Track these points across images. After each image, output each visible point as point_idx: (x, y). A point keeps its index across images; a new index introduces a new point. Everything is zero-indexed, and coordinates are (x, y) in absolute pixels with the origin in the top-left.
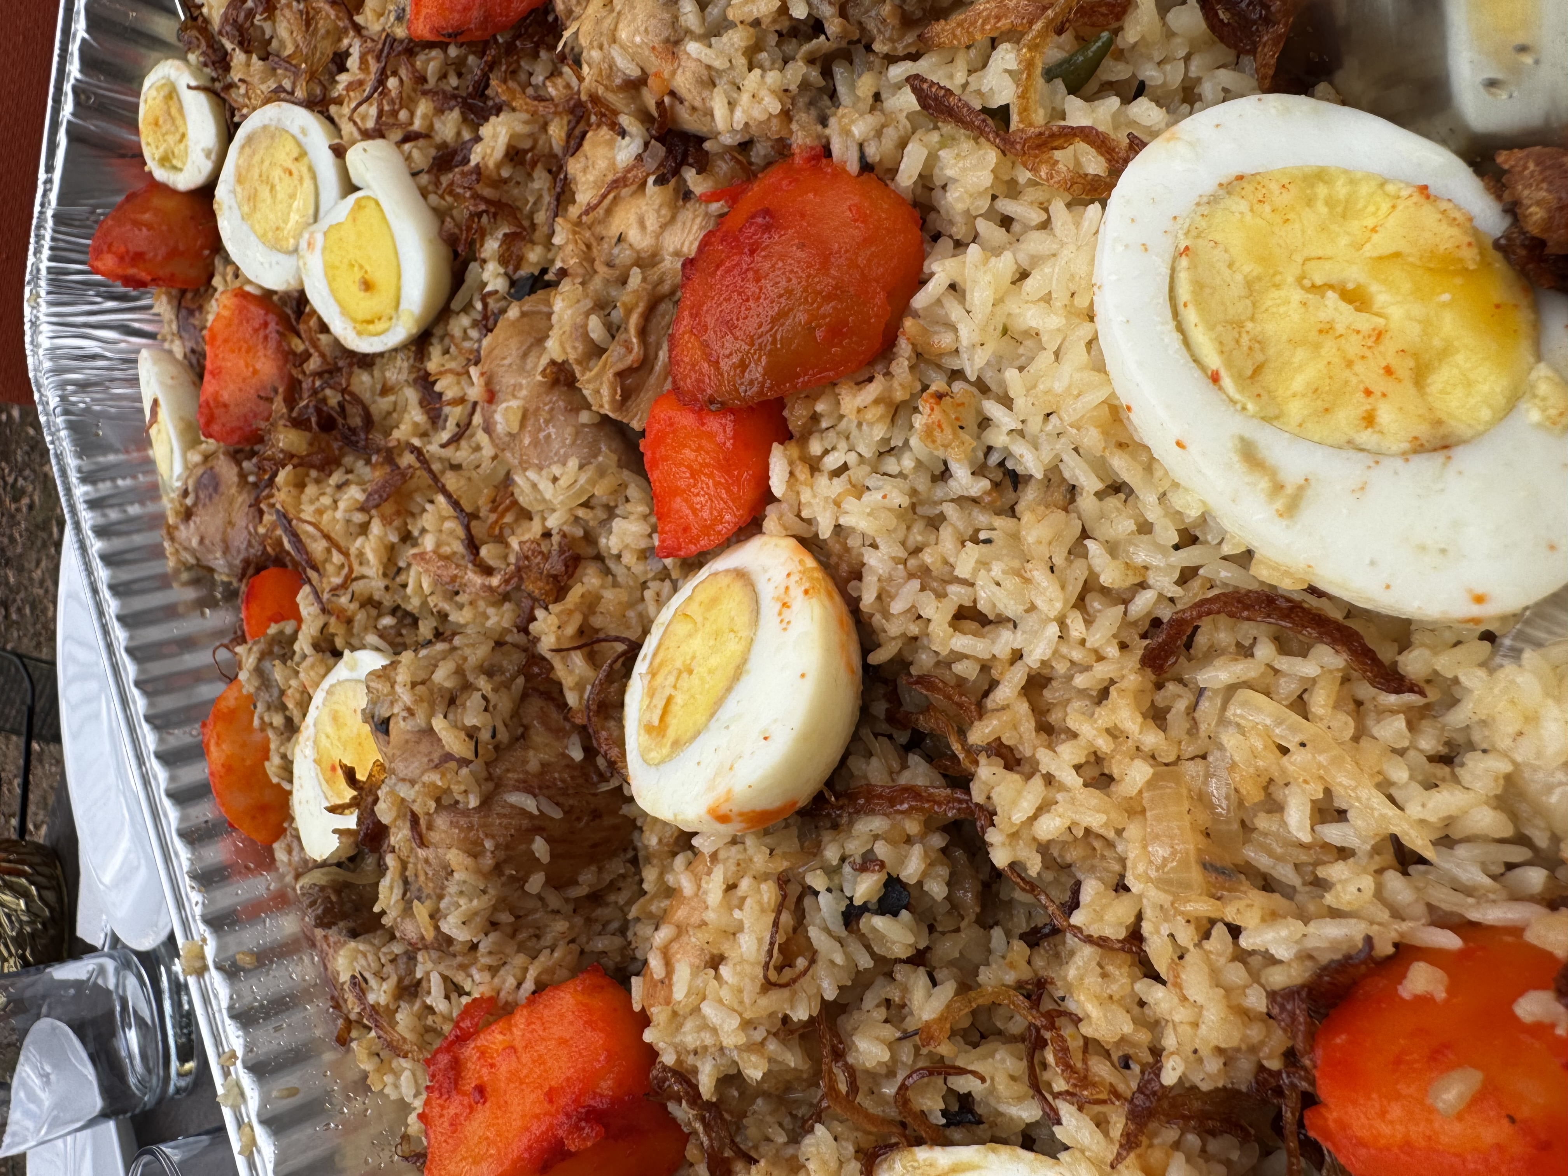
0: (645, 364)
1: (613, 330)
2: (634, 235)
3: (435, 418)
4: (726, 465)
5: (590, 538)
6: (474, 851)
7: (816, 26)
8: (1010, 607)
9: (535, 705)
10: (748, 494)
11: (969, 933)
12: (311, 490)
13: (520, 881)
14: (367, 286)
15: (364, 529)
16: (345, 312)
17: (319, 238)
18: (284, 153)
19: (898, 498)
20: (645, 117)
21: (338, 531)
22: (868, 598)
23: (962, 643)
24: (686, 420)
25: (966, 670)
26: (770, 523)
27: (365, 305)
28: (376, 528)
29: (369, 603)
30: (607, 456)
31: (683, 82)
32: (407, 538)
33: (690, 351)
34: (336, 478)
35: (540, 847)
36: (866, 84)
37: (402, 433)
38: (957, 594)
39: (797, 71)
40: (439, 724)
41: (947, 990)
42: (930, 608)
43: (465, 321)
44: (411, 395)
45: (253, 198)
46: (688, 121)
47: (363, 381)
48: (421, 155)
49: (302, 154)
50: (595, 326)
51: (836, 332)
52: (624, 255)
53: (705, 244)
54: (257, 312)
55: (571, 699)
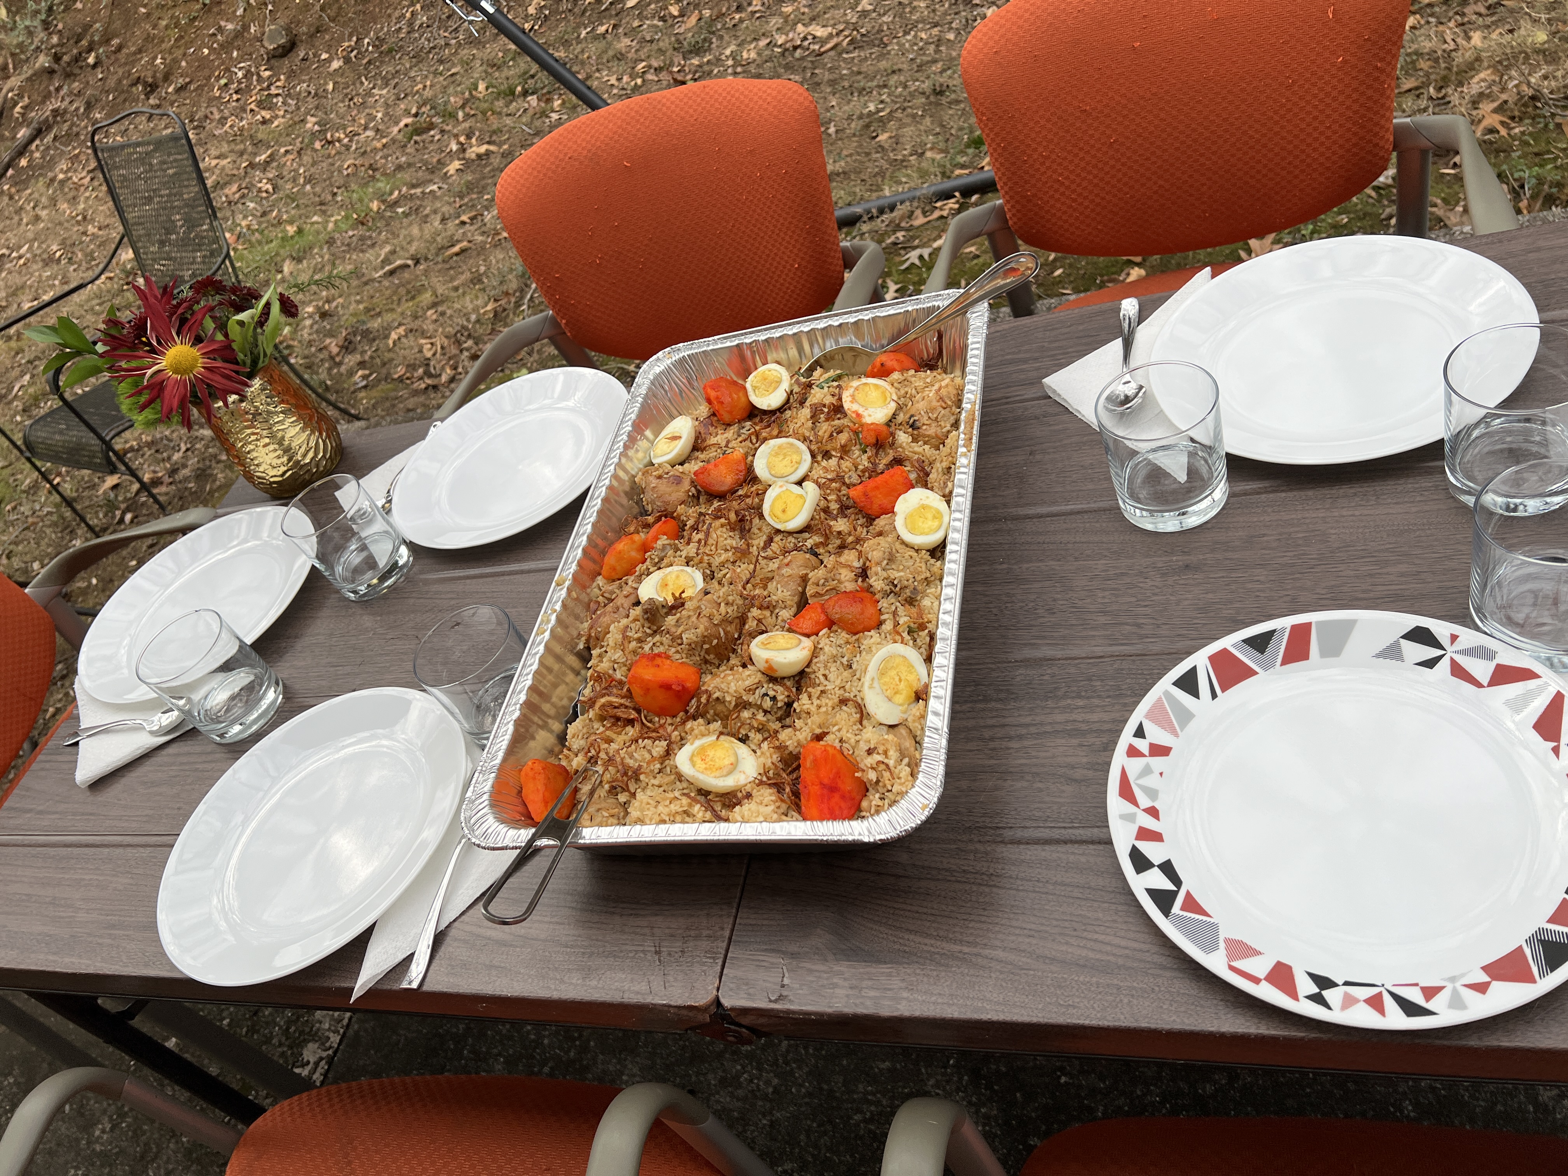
0: (822, 595)
1: (823, 585)
2: (842, 576)
3: (765, 548)
4: (817, 623)
5: (774, 607)
6: (706, 629)
7: (896, 586)
8: (832, 679)
9: (737, 621)
10: (814, 630)
11: (774, 718)
12: (724, 530)
13: (704, 643)
14: (784, 511)
15: (726, 550)
16: (772, 506)
17: (784, 488)
18: (795, 458)
19: (835, 652)
20: (864, 564)
21: (720, 544)
22: (815, 660)
23: (822, 678)
24: (819, 610)
25: (817, 681)
26: (813, 638)
27: (779, 513)
28: (730, 554)
29: (710, 565)
30: (796, 599)
31: (873, 569)
32: (734, 562)
33: (831, 603)
34: (731, 534)
35: (715, 641)
36: (893, 600)
37: (755, 542)
38: (827, 672)
39: (887, 588)
40: (723, 605)
41: (765, 719)
42: (822, 669)
43: (793, 540)
44: (764, 538)
45: (777, 454)
46: (869, 572)
47: (756, 521)
48: (823, 503)
49: (799, 463)
50: (822, 582)
51: (852, 624)
52: (838, 577)
53: (851, 592)
54: (742, 467)
55: (747, 627)
